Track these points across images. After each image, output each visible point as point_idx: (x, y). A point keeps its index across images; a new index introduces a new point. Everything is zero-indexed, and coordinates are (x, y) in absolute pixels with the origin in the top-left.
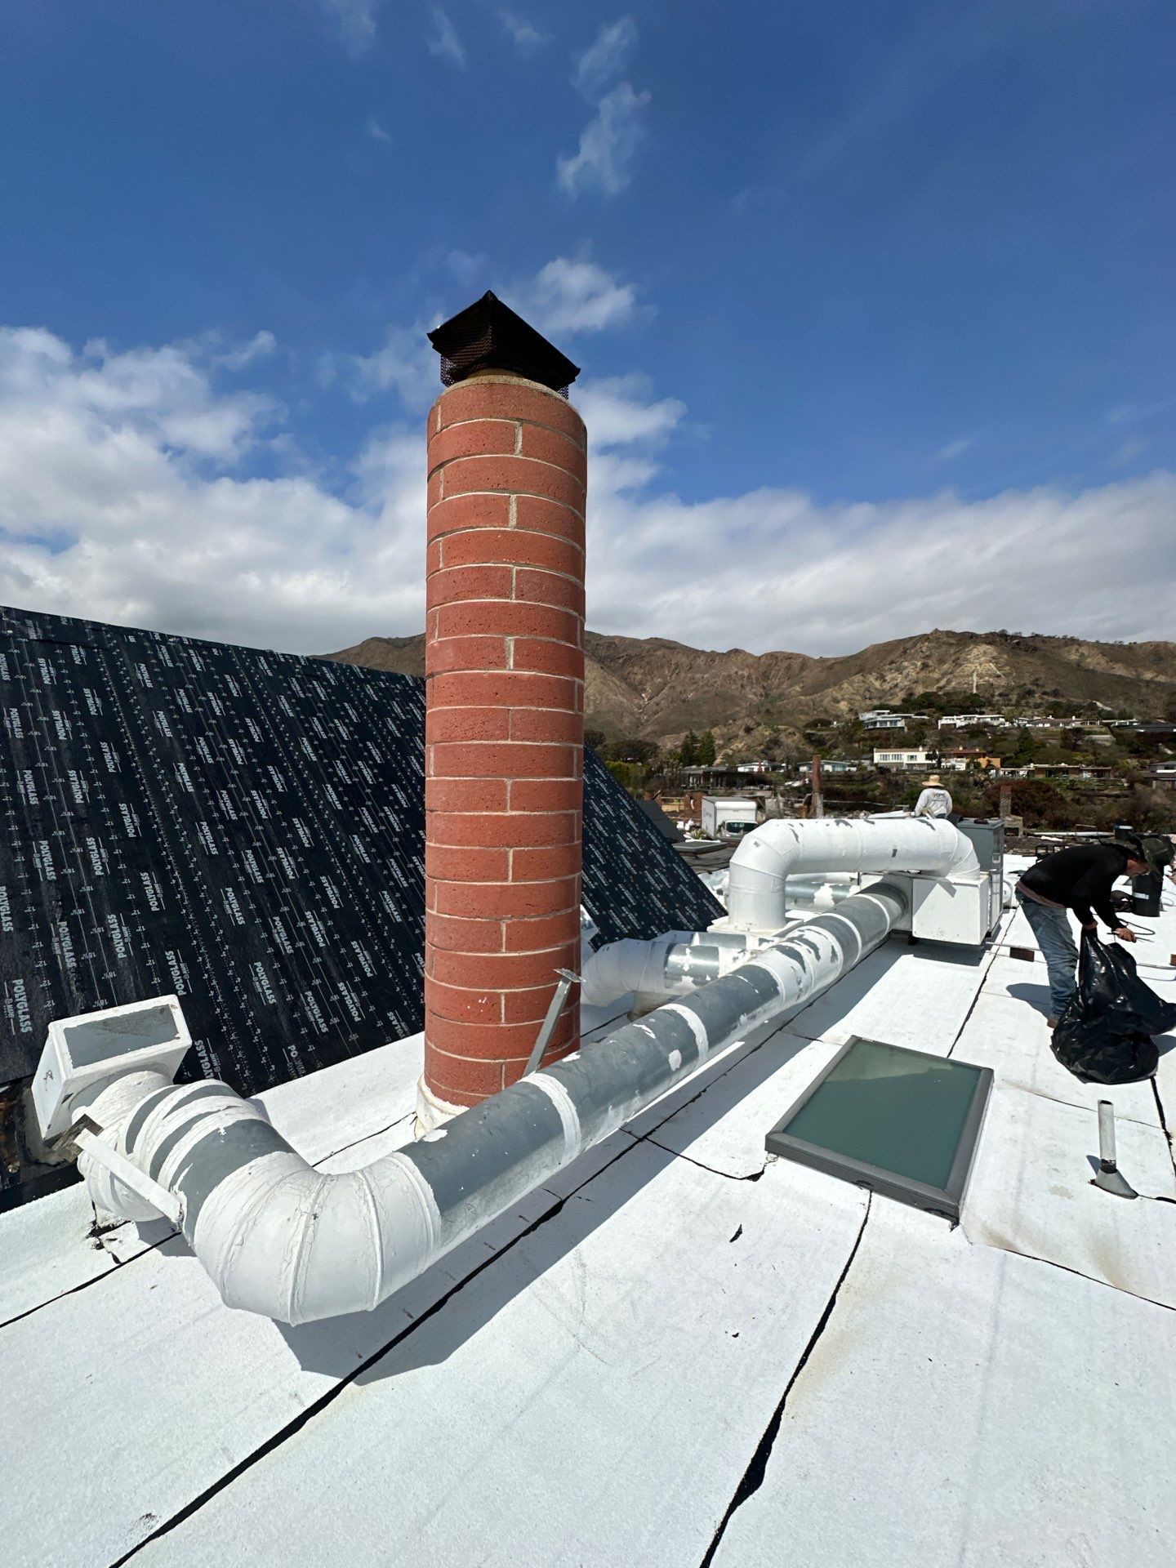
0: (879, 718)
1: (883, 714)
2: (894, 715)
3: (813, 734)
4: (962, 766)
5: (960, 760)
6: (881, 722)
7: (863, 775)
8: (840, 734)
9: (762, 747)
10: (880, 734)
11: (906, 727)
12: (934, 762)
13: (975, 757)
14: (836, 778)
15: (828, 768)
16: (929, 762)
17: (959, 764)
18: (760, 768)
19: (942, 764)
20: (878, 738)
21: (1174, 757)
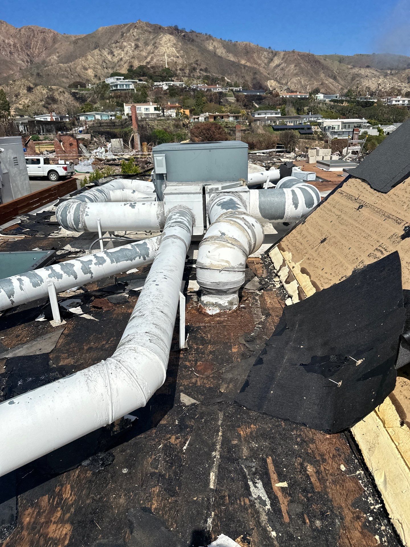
0: (119, 82)
1: (120, 79)
2: (127, 80)
3: (77, 93)
4: (174, 115)
5: (172, 110)
6: (120, 85)
7: (121, 122)
8: (95, 93)
9: (43, 103)
10: (121, 94)
11: (135, 89)
12: (161, 112)
13: (178, 108)
14: (105, 124)
15: (98, 117)
16: (157, 112)
17: (173, 113)
18: (52, 118)
19: (165, 114)
20: (120, 97)
21: (260, 109)
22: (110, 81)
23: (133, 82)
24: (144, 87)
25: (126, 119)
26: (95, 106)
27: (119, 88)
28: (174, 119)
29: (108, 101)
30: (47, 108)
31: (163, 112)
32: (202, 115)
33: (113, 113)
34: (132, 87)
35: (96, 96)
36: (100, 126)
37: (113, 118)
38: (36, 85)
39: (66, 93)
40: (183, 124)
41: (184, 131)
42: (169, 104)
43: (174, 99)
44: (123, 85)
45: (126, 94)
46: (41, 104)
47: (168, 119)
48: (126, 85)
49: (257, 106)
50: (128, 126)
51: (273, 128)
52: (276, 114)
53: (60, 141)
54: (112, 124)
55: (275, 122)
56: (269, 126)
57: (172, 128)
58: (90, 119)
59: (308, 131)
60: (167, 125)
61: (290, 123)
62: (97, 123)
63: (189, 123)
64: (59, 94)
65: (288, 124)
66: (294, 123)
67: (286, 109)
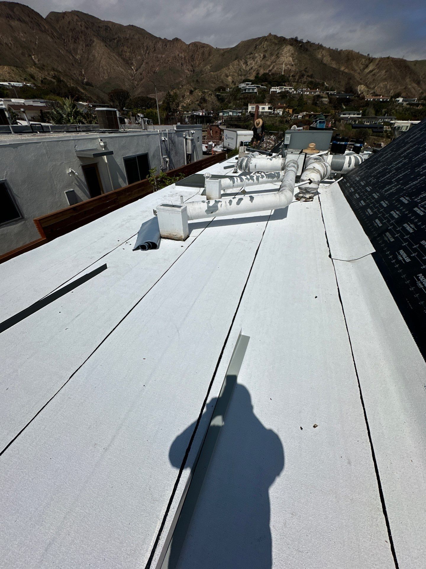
0: (247, 87)
1: (249, 84)
2: (253, 85)
3: (219, 95)
4: (281, 113)
5: (280, 110)
6: (248, 89)
7: (245, 118)
10: (248, 96)
11: (258, 92)
12: (272, 111)
13: (284, 108)
14: (234, 119)
15: (231, 113)
16: (270, 111)
17: (280, 112)
18: (203, 114)
19: (275, 112)
20: (247, 98)
21: (346, 110)
22: (242, 85)
23: (257, 87)
24: (264, 90)
25: (248, 115)
26: (230, 105)
27: (247, 91)
28: (281, 117)
29: (238, 102)
30: (200, 106)
31: (274, 111)
32: (301, 114)
33: (240, 111)
34: (255, 91)
35: (231, 98)
36: (231, 120)
37: (240, 114)
38: (195, 89)
39: (213, 95)
40: (286, 120)
41: (286, 126)
42: (279, 104)
43: (283, 101)
44: (250, 89)
45: (251, 96)
46: (197, 103)
47: (277, 117)
48: (252, 89)
49: (344, 107)
50: (249, 121)
51: (352, 126)
52: (358, 115)
53: (211, 130)
54: (239, 118)
55: (355, 121)
56: (350, 124)
57: (277, 123)
58: (225, 115)
59: (380, 130)
60: (275, 121)
61: (367, 122)
62: (229, 118)
63: (291, 119)
64: (208, 96)
65: (365, 123)
66: (370, 123)
67: (367, 111)
